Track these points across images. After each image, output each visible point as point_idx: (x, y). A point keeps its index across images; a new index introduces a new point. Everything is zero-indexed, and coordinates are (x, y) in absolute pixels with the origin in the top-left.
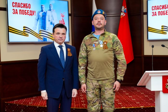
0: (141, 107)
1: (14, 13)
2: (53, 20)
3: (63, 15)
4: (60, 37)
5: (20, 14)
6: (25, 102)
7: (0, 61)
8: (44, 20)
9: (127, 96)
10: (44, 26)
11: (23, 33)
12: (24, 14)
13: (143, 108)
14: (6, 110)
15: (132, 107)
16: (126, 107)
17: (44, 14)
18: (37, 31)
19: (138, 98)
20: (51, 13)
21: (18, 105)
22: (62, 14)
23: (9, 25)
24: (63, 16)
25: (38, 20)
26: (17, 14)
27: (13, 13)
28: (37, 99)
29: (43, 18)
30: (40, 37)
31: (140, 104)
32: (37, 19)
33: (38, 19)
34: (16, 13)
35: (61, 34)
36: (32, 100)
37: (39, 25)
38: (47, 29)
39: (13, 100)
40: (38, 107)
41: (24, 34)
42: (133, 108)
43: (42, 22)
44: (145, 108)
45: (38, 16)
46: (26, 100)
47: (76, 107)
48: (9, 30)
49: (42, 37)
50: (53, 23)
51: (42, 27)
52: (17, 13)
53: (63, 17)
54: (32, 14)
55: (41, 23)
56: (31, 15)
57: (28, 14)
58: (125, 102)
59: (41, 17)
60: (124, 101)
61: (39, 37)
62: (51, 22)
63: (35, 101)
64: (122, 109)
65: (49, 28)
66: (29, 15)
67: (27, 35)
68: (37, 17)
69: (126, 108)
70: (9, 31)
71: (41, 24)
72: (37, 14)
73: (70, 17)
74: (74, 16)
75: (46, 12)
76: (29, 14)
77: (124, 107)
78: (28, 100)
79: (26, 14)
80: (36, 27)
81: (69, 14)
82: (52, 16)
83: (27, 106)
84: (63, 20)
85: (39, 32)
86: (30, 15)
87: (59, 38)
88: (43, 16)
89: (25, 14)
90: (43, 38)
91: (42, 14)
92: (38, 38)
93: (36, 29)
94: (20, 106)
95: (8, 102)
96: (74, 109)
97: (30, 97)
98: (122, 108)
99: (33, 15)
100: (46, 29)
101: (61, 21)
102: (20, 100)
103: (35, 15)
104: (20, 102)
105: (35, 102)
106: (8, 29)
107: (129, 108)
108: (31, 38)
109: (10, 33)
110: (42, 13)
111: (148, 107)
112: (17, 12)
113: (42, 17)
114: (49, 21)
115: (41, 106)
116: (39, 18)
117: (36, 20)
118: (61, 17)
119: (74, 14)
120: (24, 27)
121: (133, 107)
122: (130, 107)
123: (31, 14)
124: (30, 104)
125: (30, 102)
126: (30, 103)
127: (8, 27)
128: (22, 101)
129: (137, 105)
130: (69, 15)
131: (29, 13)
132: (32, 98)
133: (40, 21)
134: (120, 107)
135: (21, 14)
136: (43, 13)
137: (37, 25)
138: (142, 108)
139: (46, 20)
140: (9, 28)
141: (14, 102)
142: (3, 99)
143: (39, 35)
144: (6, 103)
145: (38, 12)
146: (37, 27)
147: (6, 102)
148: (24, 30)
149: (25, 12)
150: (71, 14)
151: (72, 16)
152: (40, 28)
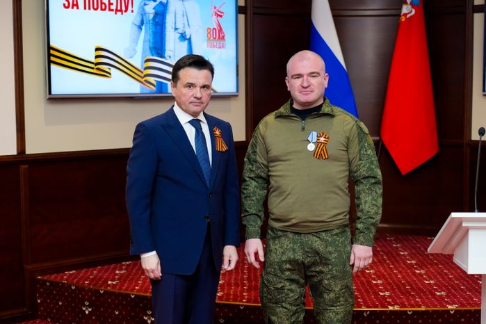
0: (450, 307)
1: (67, 5)
2: (189, 25)
3: (221, 10)
4: (195, 97)
5: (85, 8)
6: (96, 276)
7: (25, 152)
8: (159, 27)
9: (409, 268)
10: (158, 47)
11: (93, 68)
12: (96, 9)
13: (456, 311)
14: (39, 301)
15: (420, 306)
16: (403, 305)
17: (161, 9)
18: (137, 62)
19: (443, 278)
20: (183, 5)
21: (73, 288)
22: (215, 8)
23: (53, 44)
24: (218, 15)
25: (140, 28)
26: (75, 7)
27: (64, 5)
28: (134, 271)
29: (157, 20)
30: (146, 81)
31: (447, 296)
32: (138, 23)
33: (142, 22)
34: (73, 5)
35: (198, 89)
36: (117, 272)
37: (144, 41)
38: (167, 53)
39: (61, 270)
40: (133, 297)
41: (98, 69)
42: (422, 311)
43: (155, 33)
44: (461, 311)
45: (142, 15)
46: (100, 271)
47: (249, 301)
48: (53, 59)
49: (152, 80)
50: (188, 37)
51: (154, 48)
52: (77, 5)
53: (221, 16)
54: (124, 8)
55: (150, 37)
56: (121, 10)
57: (110, 10)
58: (400, 290)
59: (151, 16)
60: (397, 285)
61: (142, 80)
62: (181, 34)
63: (128, 276)
64: (391, 311)
65: (174, 52)
66: (114, 12)
67: (106, 74)
68: (139, 19)
69: (401, 311)
70: (50, 62)
71: (151, 41)
72: (139, 8)
73: (242, 17)
74: (254, 14)
75: (167, 2)
76: (113, 7)
77: (396, 308)
78: (107, 270)
79: (103, 7)
80: (134, 50)
81: (240, 7)
82: (185, 14)
83: (102, 292)
85: (142, 65)
86: (117, 10)
87: (192, 99)
88: (156, 14)
89: (102, 9)
90: (157, 81)
91: (154, 9)
92: (138, 84)
93: (135, 54)
94: (80, 289)
95: (46, 278)
96: (242, 306)
97: (112, 264)
98: (391, 308)
99: (126, 11)
100: (166, 55)
101: (214, 29)
102: (83, 271)
103: (132, 11)
104: (81, 278)
105: (125, 281)
106: (50, 55)
107: (410, 311)
108: (120, 83)
109: (53, 66)
110: (153, 4)
111: (470, 310)
112: (75, 3)
113: (154, 18)
114: (176, 29)
115: (142, 294)
116: (145, 22)
117: (136, 28)
118: (215, 17)
119: (254, 7)
120: (97, 49)
121: (423, 308)
122: (414, 307)
123: (119, 8)
124: (109, 285)
125: (112, 280)
126: (110, 282)
127: (50, 48)
128: (89, 274)
129: (437, 300)
130: (240, 10)
131: (112, 4)
132: (119, 265)
133: (146, 29)
134: (382, 307)
135: (89, 9)
136: (156, 4)
137: (137, 43)
138: (452, 312)
139: (165, 27)
140: (52, 52)
141: (62, 278)
142: (30, 267)
143: (142, 72)
144: (40, 280)
145: (141, 2)
146: (137, 48)
147: (39, 277)
148: (97, 57)
149: (102, 3)
150: (246, 7)
151: (248, 12)
152: (148, 52)
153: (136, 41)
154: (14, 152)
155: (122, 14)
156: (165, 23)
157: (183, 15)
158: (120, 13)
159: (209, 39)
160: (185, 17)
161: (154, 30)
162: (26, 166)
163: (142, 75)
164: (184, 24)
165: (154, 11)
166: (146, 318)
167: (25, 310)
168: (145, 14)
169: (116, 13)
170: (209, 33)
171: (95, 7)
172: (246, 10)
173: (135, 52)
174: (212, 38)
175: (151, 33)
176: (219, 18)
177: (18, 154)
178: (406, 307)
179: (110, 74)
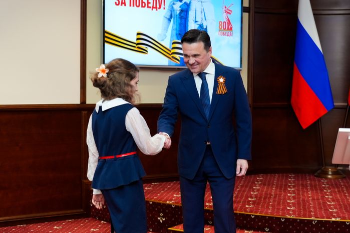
1: (117, 3)
2: (205, 19)
3: (229, 9)
5: (130, 6)
7: (86, 102)
8: (183, 20)
11: (135, 47)
12: (138, 6)
14: (91, 205)
16: (343, 218)
17: (185, 7)
18: (167, 43)
20: (202, 4)
22: (226, 7)
23: (107, 29)
24: (228, 12)
25: (169, 20)
26: (123, 5)
27: (116, 3)
29: (182, 15)
30: (172, 57)
32: (168, 17)
33: (171, 16)
34: (122, 3)
36: (146, 188)
37: (173, 30)
40: (151, 203)
41: (138, 48)
43: (180, 24)
45: (171, 11)
48: (106, 39)
49: (177, 56)
50: (204, 27)
51: (179, 34)
52: (125, 3)
53: (230, 13)
54: (158, 6)
55: (177, 27)
56: (156, 8)
57: (148, 7)
58: (346, 209)
59: (178, 12)
61: (170, 56)
62: (200, 25)
63: (152, 191)
64: (333, 221)
67: (144, 51)
68: (169, 14)
69: (341, 222)
70: (104, 41)
71: (178, 29)
72: (169, 7)
73: (246, 15)
74: (255, 12)
75: (190, 2)
76: (151, 5)
77: (338, 219)
79: (143, 5)
80: (165, 35)
81: (244, 7)
82: (203, 11)
84: (229, 20)
85: (170, 46)
86: (153, 7)
88: (182, 11)
89: (142, 7)
90: (181, 58)
91: (180, 7)
92: (167, 59)
93: (165, 38)
98: (333, 219)
99: (160, 8)
101: (224, 22)
103: (164, 8)
105: (149, 193)
106: (104, 37)
107: (348, 222)
109: (106, 45)
110: (179, 4)
112: (123, 2)
113: (180, 13)
114: (196, 22)
115: (157, 202)
116: (173, 16)
117: (166, 20)
118: (225, 14)
119: (255, 8)
120: (138, 34)
123: (155, 6)
127: (104, 32)
130: (244, 10)
131: (150, 3)
132: (150, 184)
133: (174, 21)
134: (327, 218)
135: (133, 6)
136: (182, 3)
137: (167, 30)
139: (188, 20)
140: (106, 35)
142: (86, 181)
143: (170, 51)
145: (171, 2)
146: (166, 34)
148: (138, 39)
149: (142, 2)
150: (249, 8)
151: (251, 11)
152: (175, 37)
153: (167, 29)
154: (78, 102)
155: (157, 10)
156: (188, 17)
157: (202, 12)
158: (155, 9)
159: (220, 29)
160: (203, 14)
161: (179, 22)
162: (86, 112)
163: (170, 53)
164: (202, 18)
165: (180, 8)
166: (159, 219)
167: (82, 210)
168: (174, 10)
169: (152, 10)
170: (221, 25)
171: (138, 5)
172: (250, 10)
173: (166, 37)
174: (222, 29)
175: (178, 24)
176: (228, 14)
177: (81, 103)
178: (346, 219)
179: (147, 51)
